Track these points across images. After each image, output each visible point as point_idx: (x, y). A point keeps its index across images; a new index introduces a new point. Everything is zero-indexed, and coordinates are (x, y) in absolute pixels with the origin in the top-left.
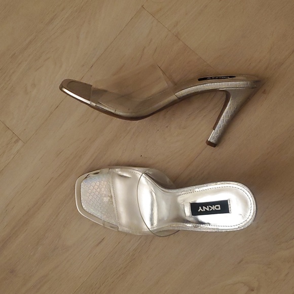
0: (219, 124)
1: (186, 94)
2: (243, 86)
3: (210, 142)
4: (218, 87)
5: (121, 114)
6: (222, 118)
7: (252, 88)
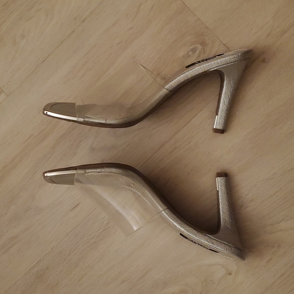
0: (220, 107)
1: (176, 85)
2: (235, 60)
3: (216, 129)
4: (208, 69)
5: (113, 122)
6: (222, 101)
7: (245, 60)
